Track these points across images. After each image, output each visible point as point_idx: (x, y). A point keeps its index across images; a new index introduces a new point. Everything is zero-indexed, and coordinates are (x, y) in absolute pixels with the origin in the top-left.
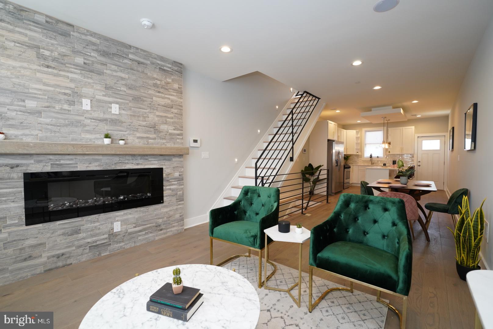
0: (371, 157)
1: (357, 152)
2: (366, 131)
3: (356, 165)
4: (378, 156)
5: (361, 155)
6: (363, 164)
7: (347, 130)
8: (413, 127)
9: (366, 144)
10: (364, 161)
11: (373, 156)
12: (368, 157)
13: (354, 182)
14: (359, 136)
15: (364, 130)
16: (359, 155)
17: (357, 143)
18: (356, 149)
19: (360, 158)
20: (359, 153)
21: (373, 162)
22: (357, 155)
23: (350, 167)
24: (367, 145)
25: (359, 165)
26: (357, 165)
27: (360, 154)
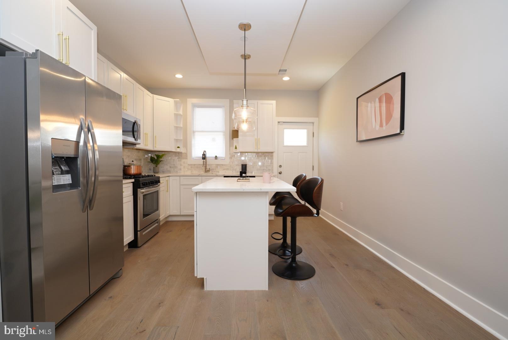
0: (204, 157)
1: (178, 147)
2: (195, 106)
3: (176, 174)
4: (216, 156)
5: (186, 154)
6: (189, 173)
7: (155, 96)
8: (274, 102)
9: (194, 132)
10: (191, 165)
11: (207, 155)
12: (199, 157)
13: (171, 214)
14: (181, 112)
15: (192, 101)
16: (181, 153)
17: (177, 128)
18: (177, 140)
19: (183, 161)
20: (182, 150)
21: (208, 167)
22: (179, 153)
23: (159, 182)
24: (196, 133)
25: (182, 174)
26: (179, 174)
27: (183, 152)
